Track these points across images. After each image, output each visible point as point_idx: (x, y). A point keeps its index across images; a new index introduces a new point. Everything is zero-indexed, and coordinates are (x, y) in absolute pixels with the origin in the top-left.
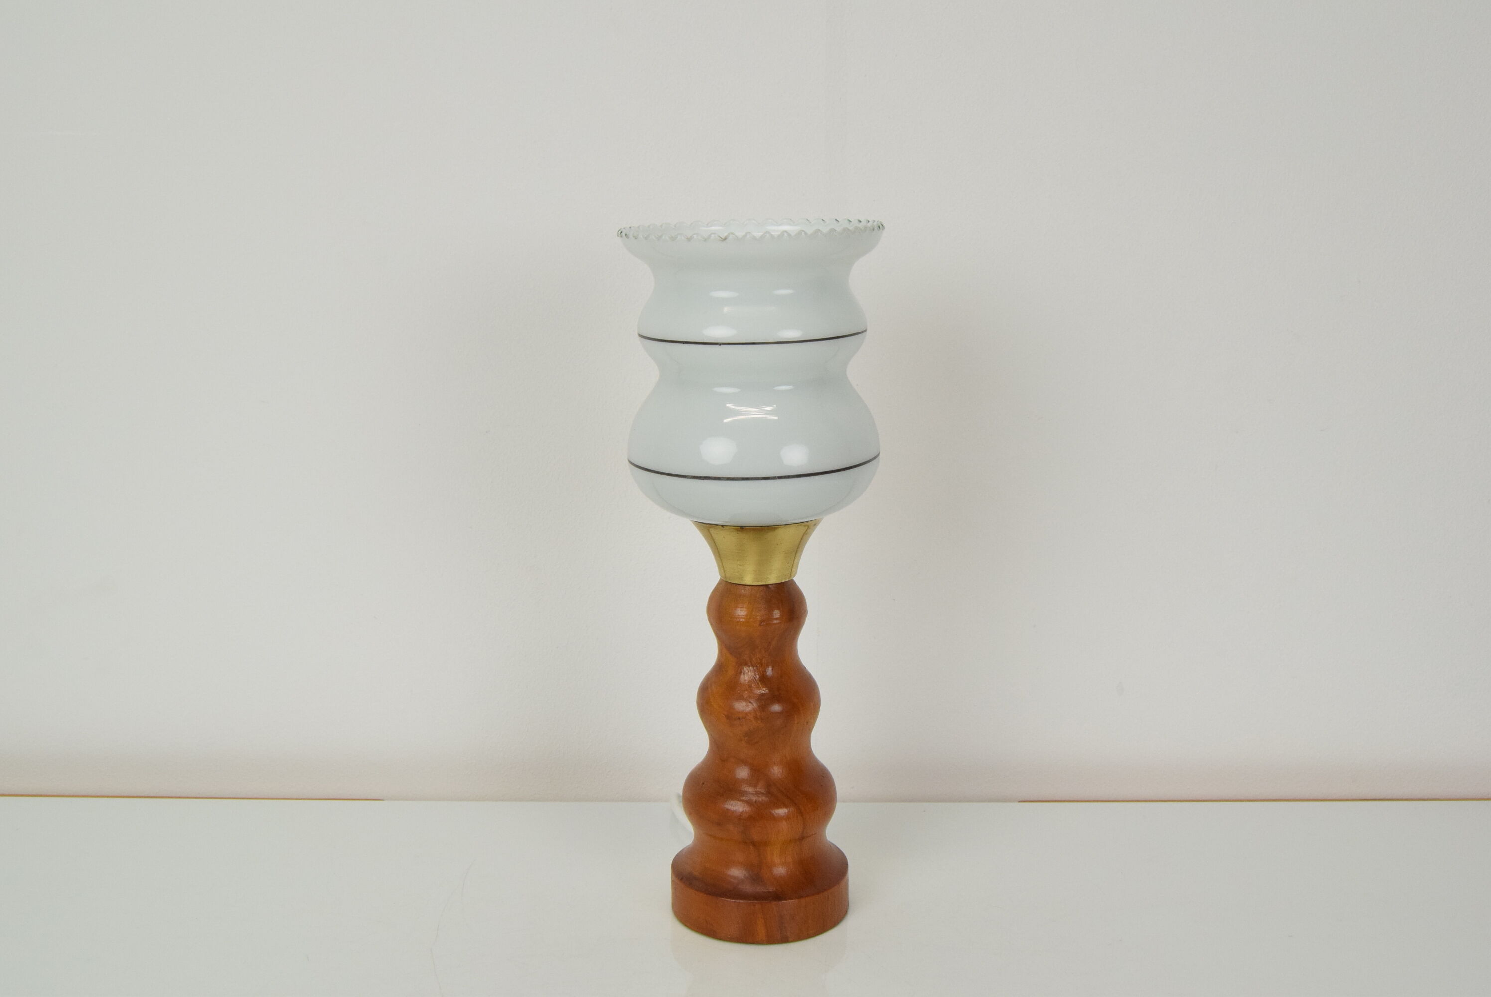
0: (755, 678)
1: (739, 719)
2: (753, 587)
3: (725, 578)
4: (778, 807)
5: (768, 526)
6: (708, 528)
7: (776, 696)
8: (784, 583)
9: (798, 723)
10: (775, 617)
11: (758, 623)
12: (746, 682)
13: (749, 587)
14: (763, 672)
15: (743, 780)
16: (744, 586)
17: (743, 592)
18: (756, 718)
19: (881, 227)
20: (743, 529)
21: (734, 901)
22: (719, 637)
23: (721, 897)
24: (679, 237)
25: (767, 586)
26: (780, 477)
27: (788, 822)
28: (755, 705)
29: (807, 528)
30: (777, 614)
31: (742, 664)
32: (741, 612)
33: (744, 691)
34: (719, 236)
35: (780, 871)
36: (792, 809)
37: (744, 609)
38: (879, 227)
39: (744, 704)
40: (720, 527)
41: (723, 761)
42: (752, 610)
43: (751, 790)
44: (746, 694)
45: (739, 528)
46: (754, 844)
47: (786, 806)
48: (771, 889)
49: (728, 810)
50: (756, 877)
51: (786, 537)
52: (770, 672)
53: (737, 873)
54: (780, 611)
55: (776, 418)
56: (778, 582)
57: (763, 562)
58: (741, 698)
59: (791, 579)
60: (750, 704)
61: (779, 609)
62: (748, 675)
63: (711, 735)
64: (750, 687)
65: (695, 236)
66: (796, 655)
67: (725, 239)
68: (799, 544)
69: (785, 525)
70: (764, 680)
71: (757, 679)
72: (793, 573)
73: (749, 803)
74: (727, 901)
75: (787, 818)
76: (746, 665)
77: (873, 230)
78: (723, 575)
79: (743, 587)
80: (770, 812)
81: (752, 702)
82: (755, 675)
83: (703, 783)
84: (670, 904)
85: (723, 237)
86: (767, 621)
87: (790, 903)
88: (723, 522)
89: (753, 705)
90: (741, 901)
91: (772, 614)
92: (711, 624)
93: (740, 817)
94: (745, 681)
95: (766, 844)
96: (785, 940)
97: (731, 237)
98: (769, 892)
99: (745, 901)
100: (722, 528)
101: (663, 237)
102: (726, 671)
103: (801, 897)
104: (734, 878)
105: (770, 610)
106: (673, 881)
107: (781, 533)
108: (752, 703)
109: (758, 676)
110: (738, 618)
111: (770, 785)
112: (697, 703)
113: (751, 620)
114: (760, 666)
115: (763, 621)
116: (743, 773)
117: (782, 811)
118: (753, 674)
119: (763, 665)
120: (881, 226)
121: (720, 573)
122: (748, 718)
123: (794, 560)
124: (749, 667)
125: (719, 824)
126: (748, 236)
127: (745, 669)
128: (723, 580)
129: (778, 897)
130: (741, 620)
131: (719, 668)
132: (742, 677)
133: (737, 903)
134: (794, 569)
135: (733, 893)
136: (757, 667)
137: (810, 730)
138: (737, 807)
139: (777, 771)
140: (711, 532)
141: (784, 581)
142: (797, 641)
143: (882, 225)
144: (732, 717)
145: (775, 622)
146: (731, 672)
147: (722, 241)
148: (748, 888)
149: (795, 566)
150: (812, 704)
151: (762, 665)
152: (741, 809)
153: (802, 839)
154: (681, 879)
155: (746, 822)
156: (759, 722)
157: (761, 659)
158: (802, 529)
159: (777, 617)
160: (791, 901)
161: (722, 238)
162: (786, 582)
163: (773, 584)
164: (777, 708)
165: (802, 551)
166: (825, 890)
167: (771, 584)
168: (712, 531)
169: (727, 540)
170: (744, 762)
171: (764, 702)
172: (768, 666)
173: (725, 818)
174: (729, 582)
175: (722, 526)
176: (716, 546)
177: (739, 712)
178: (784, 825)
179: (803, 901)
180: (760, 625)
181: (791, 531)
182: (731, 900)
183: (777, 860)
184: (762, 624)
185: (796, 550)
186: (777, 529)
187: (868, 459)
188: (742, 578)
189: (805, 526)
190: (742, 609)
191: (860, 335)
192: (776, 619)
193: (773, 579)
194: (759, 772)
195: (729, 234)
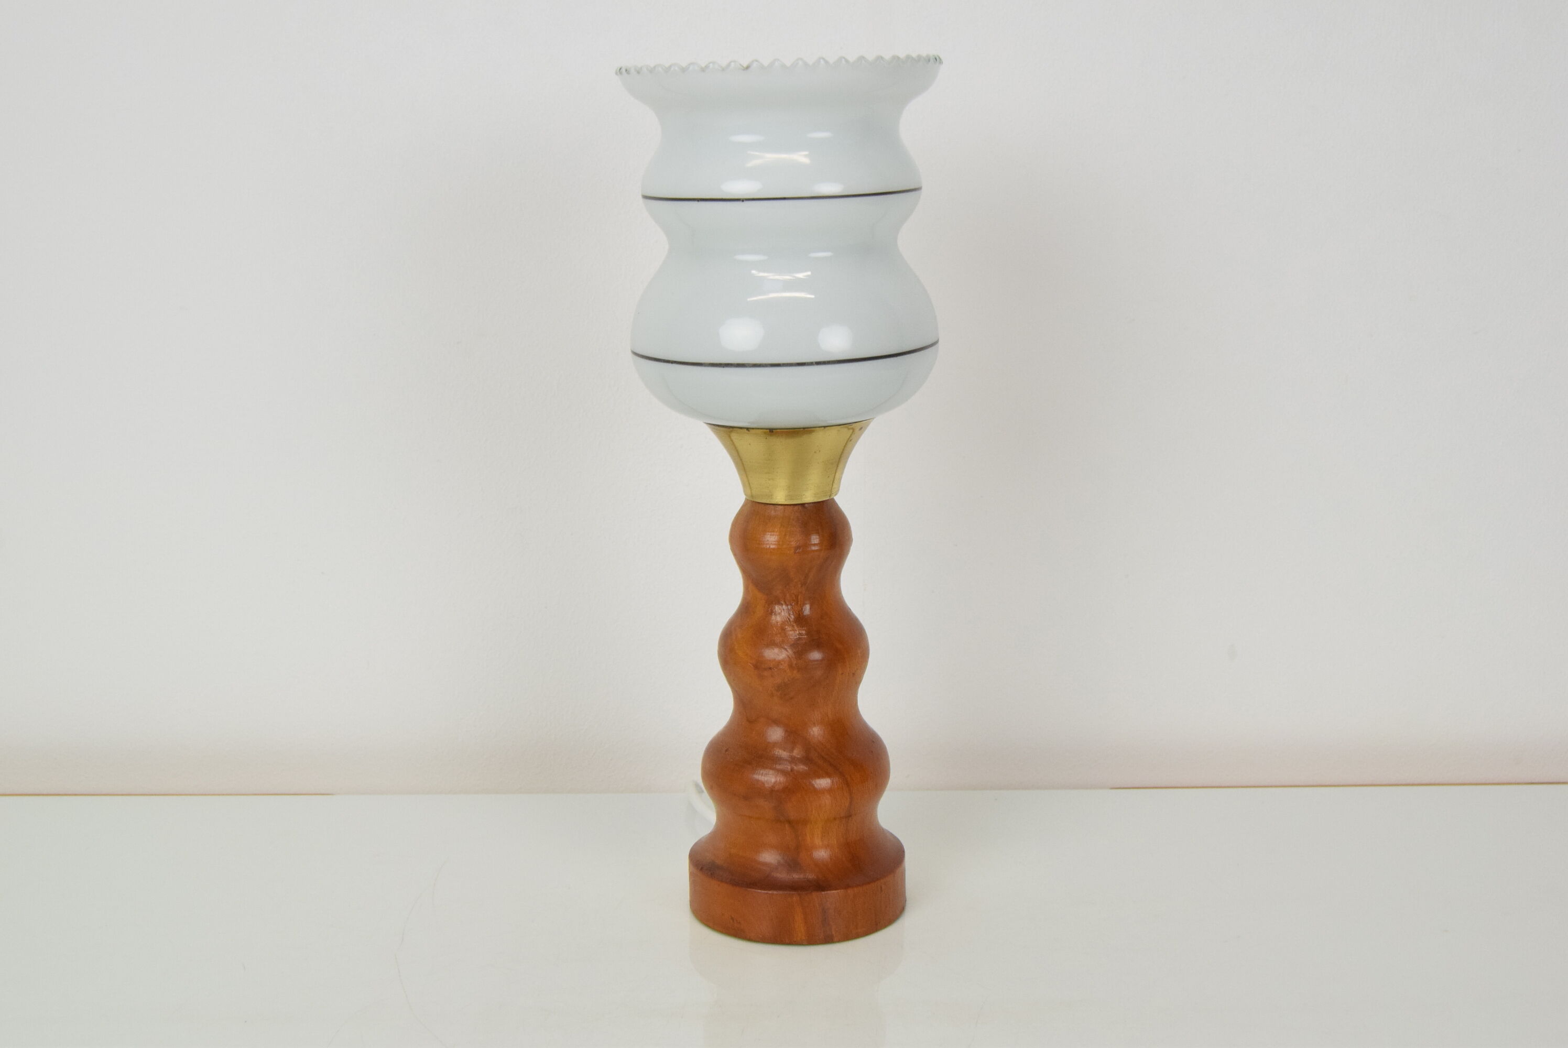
0: (789, 619)
1: (770, 668)
2: (786, 506)
3: (752, 496)
4: (819, 777)
5: (804, 428)
6: (726, 431)
7: (815, 641)
8: (823, 502)
9: (842, 674)
10: (813, 543)
11: (793, 551)
12: (779, 624)
13: (780, 507)
14: (799, 612)
15: (775, 744)
16: (775, 506)
17: (773, 513)
18: (791, 666)
19: (937, 60)
20: (773, 432)
21: (766, 892)
22: (744, 571)
23: (750, 888)
24: (691, 68)
25: (803, 505)
26: (818, 363)
27: (831, 794)
28: (790, 651)
29: (851, 431)
30: (815, 539)
31: (772, 601)
32: (771, 539)
33: (776, 634)
34: (740, 65)
35: (822, 854)
36: (836, 779)
37: (775, 533)
38: (936, 59)
39: (776, 650)
40: (745, 430)
41: (751, 721)
42: (785, 535)
43: (784, 754)
44: (778, 639)
45: (768, 430)
46: (789, 822)
47: (828, 775)
48: (811, 876)
49: (758, 781)
50: (793, 864)
51: (824, 442)
52: (807, 610)
53: (769, 857)
54: (819, 536)
55: (813, 296)
56: (816, 500)
57: (798, 473)
58: (772, 644)
59: (832, 497)
60: (783, 650)
61: (818, 533)
62: (781, 614)
63: (737, 691)
64: (783, 629)
65: (711, 65)
66: (839, 592)
67: (748, 68)
68: (841, 454)
69: (825, 427)
70: (800, 620)
71: (791, 620)
72: (834, 491)
73: (784, 773)
74: (758, 892)
75: (830, 791)
76: (779, 603)
77: (929, 61)
78: (749, 492)
79: (772, 507)
80: (810, 783)
81: (786, 647)
82: (789, 614)
83: (726, 751)
84: (688, 903)
85: (745, 65)
86: (803, 548)
87: (833, 896)
88: (749, 423)
89: (787, 651)
90: (775, 892)
91: (810, 540)
92: (735, 555)
93: (772, 793)
94: (777, 623)
95: (805, 822)
96: (828, 939)
97: (755, 64)
98: (809, 881)
99: (781, 892)
100: (747, 431)
101: (672, 69)
102: (754, 612)
103: (847, 887)
104: (765, 864)
105: (807, 534)
106: (691, 874)
107: (819, 438)
108: (786, 649)
109: (792, 617)
110: (768, 544)
111: (808, 747)
112: (718, 652)
113: (785, 546)
114: (796, 602)
115: (798, 547)
116: (776, 734)
117: (823, 783)
118: (787, 615)
119: (799, 603)
120: (937, 58)
121: (745, 491)
122: (781, 667)
123: (835, 473)
124: (782, 605)
125: (746, 798)
126: (777, 64)
127: (777, 608)
128: (748, 500)
129: (820, 886)
130: (772, 547)
131: (746, 609)
132: (773, 617)
133: (771, 894)
134: (835, 486)
135: (766, 882)
136: (791, 605)
137: (858, 683)
138: (769, 778)
139: (816, 732)
140: (732, 438)
141: (824, 499)
142: (840, 574)
143: (939, 58)
144: (760, 666)
145: (814, 548)
146: (760, 611)
147: (744, 70)
148: (783, 875)
149: (836, 481)
150: (859, 651)
151: (797, 603)
152: (773, 780)
153: (849, 816)
154: (702, 869)
155: (778, 795)
156: (795, 672)
157: (797, 596)
158: (846, 433)
159: (816, 543)
160: (836, 891)
161: (743, 66)
162: (826, 500)
163: (810, 503)
164: (816, 655)
165: (846, 462)
166: (878, 879)
167: (808, 503)
168: (734, 436)
169: (753, 446)
170: (776, 722)
171: (800, 649)
172: (804, 604)
173: (755, 792)
174: (756, 502)
175: (748, 429)
176: (740, 457)
177: (770, 661)
178: (827, 800)
179: (850, 891)
180: (795, 553)
181: (832, 433)
182: (763, 891)
183: (818, 841)
184: (798, 551)
185: (837, 461)
186: (813, 431)
187: (924, 345)
188: (772, 495)
189: (849, 429)
190: (773, 533)
191: (913, 193)
192: (815, 545)
193: (809, 497)
194: (794, 734)
195: (753, 61)
